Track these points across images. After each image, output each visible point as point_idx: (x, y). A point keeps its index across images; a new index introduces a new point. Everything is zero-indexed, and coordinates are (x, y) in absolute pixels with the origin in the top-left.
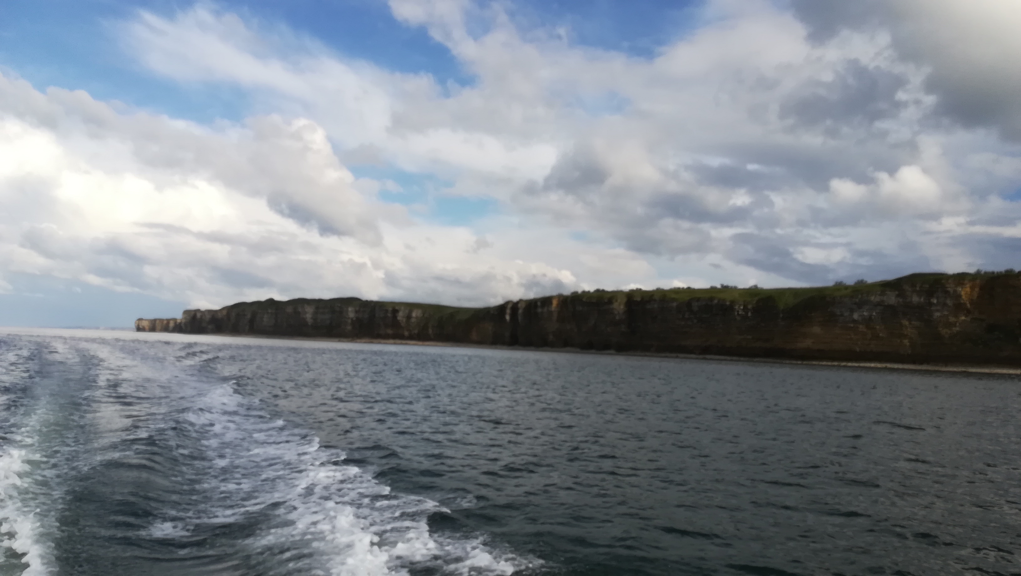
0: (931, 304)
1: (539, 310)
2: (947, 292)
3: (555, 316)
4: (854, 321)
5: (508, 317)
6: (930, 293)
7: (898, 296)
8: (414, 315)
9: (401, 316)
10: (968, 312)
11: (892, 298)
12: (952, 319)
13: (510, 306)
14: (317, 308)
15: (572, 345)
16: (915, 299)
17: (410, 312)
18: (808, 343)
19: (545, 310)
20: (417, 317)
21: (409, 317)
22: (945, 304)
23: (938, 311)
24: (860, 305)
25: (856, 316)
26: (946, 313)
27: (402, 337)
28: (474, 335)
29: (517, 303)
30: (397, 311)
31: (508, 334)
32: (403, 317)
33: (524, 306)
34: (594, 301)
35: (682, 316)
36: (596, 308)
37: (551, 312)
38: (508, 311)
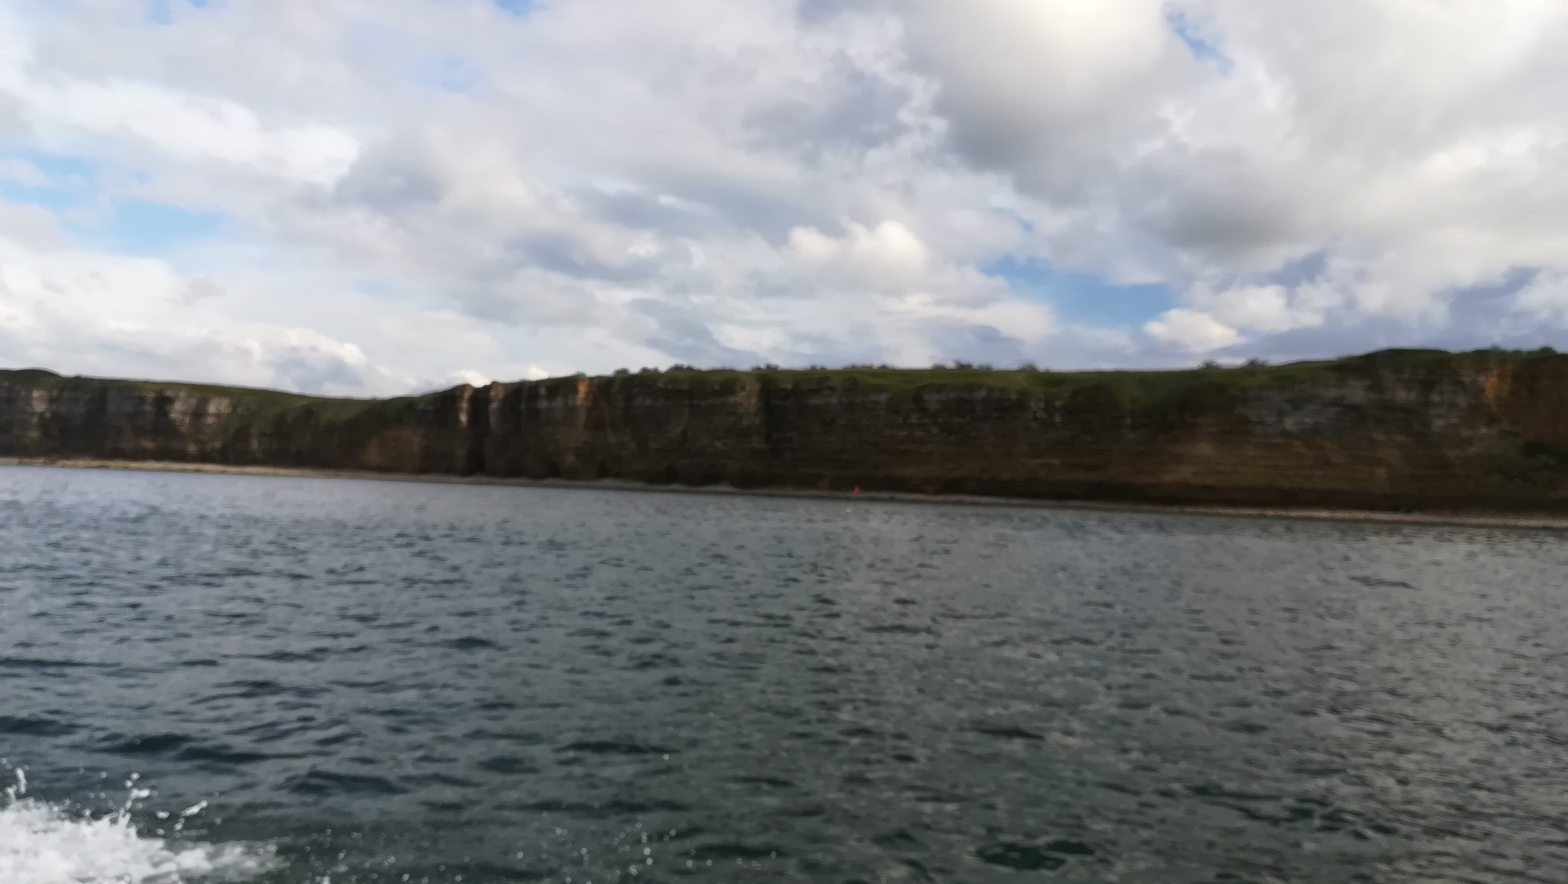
0: (1427, 404)
1: (543, 404)
2: (1459, 384)
3: (582, 416)
4: (1285, 433)
5: (463, 418)
6: (1428, 386)
7: (1370, 388)
8: (212, 408)
9: (178, 410)
10: (1492, 420)
11: (1358, 393)
12: (1466, 432)
13: (467, 394)
15: (618, 475)
16: (1402, 395)
17: (203, 403)
18: (1184, 473)
19: (559, 403)
20: (218, 415)
21: (198, 414)
22: (1453, 406)
23: (1440, 416)
24: (1297, 405)
25: (1289, 423)
26: (1455, 421)
27: (181, 457)
28: (373, 454)
29: (487, 389)
30: (170, 401)
31: (461, 452)
32: (184, 413)
33: (501, 395)
34: (685, 387)
35: (900, 421)
36: (687, 402)
37: (572, 410)
38: (465, 405)
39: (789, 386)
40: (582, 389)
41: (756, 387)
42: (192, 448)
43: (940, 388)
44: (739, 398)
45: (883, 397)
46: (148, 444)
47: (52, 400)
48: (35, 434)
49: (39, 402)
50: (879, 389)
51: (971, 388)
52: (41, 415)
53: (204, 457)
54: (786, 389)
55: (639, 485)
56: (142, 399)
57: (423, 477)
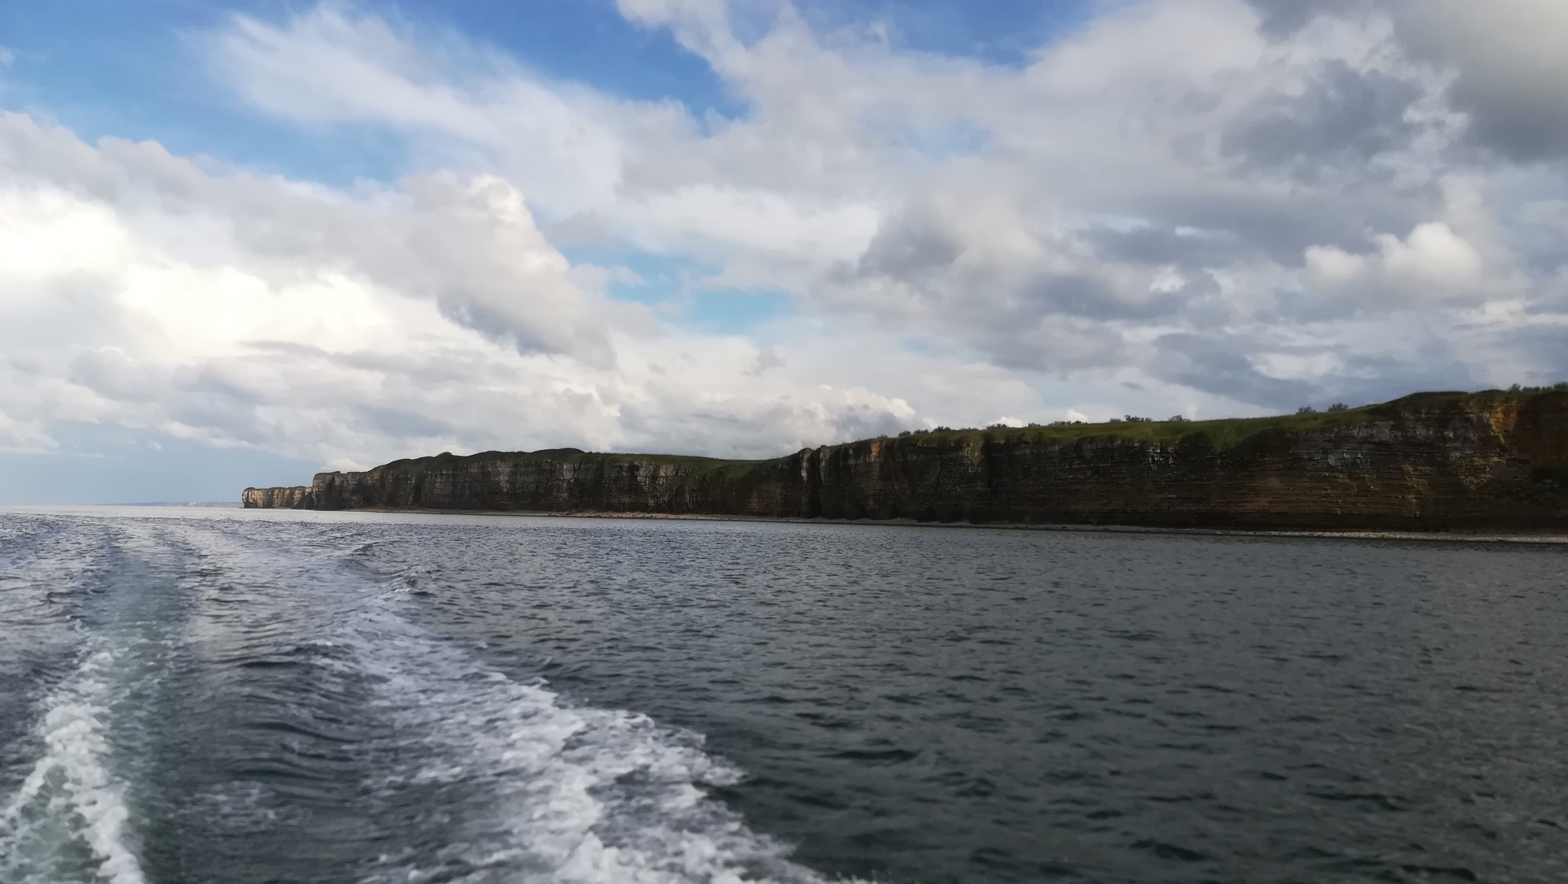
0: (1445, 439)
1: (852, 462)
2: (1468, 420)
3: (876, 469)
4: (1330, 468)
5: (804, 474)
6: (1443, 423)
7: (1393, 428)
8: (662, 474)
9: (642, 475)
10: (1503, 450)
11: (1385, 432)
12: (1479, 461)
13: (806, 457)
14: (516, 466)
15: (903, 515)
16: (1421, 432)
17: (657, 469)
18: (1262, 503)
19: (861, 461)
20: (667, 478)
21: (654, 477)
22: (1466, 439)
23: (1456, 449)
24: (1337, 443)
25: (1332, 461)
26: (1469, 452)
27: (645, 508)
28: (754, 504)
29: (819, 450)
30: (637, 468)
31: (804, 500)
32: (646, 477)
33: (828, 456)
34: (934, 445)
35: (1067, 467)
36: (938, 456)
37: (869, 465)
38: (805, 464)
39: (1002, 442)
40: (875, 449)
41: (981, 443)
42: (651, 502)
43: (1092, 440)
44: (966, 452)
45: (1057, 448)
46: (626, 500)
47: (575, 470)
48: (565, 495)
49: (567, 472)
50: (1054, 442)
51: (1112, 439)
52: (569, 481)
53: (658, 509)
54: (999, 444)
55: (914, 522)
56: (621, 467)
57: (784, 520)
